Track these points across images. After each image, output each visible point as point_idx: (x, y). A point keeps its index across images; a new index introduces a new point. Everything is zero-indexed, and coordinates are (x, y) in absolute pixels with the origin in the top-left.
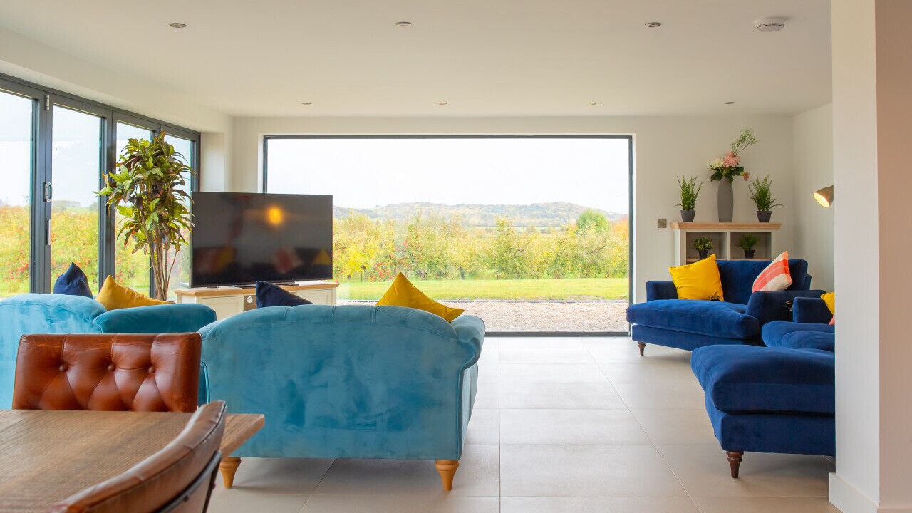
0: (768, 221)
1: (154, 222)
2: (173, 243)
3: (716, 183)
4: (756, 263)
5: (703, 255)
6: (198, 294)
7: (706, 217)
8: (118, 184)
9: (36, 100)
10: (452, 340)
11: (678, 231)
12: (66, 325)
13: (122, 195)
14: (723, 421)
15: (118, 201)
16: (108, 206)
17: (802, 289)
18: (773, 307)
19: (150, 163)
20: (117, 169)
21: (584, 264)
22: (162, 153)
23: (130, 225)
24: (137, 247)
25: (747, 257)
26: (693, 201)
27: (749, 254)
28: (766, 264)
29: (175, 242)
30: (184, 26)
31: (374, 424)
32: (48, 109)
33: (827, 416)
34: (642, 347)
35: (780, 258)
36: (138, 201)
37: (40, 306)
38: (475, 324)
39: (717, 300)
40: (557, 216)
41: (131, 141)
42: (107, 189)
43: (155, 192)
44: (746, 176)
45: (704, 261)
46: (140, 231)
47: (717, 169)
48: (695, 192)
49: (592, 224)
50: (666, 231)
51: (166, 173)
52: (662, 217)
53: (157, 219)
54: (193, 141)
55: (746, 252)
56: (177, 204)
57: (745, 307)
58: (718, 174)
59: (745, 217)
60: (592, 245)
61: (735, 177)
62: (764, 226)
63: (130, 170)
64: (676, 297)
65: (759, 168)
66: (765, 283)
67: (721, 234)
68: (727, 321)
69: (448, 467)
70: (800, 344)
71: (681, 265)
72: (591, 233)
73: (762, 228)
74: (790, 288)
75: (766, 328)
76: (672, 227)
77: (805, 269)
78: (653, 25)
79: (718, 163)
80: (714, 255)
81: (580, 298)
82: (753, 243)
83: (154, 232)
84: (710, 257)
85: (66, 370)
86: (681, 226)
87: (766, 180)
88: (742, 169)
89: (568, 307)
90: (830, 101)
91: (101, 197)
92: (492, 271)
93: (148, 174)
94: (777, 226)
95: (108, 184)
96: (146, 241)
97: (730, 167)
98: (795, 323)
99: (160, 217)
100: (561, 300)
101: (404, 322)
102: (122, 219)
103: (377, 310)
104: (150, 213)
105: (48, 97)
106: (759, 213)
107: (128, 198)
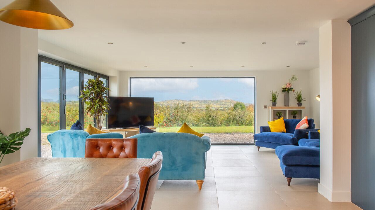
0: (301, 106)
1: (97, 107)
2: (103, 114)
3: (284, 93)
4: (297, 120)
5: (279, 117)
6: (110, 131)
7: (280, 105)
8: (85, 94)
9: (61, 67)
10: (202, 143)
11: (271, 110)
12: (77, 139)
13: (87, 98)
14: (285, 168)
15: (85, 100)
16: (82, 102)
17: (312, 128)
18: (302, 134)
19: (96, 87)
20: (85, 89)
21: (237, 121)
22: (99, 84)
23: (89, 108)
24: (91, 115)
25: (294, 118)
26: (276, 100)
27: (295, 117)
28: (300, 120)
29: (104, 113)
30: (112, 43)
31: (178, 169)
32: (65, 70)
33: (317, 166)
34: (259, 148)
35: (305, 118)
36: (92, 100)
37: (68, 134)
38: (208, 138)
39: (284, 132)
40: (226, 104)
41: (89, 80)
42: (82, 96)
43: (98, 96)
44: (294, 91)
45: (279, 119)
46: (92, 110)
47: (284, 89)
48: (276, 96)
49: (240, 107)
50: (267, 110)
51: (101, 90)
52: (266, 105)
53: (98, 106)
54: (107, 79)
55: (294, 116)
56: (104, 100)
57: (293, 135)
58: (284, 90)
59: (293, 105)
60: (240, 115)
61: (290, 91)
62: (300, 107)
63: (89, 89)
64: (270, 131)
65: (298, 88)
66: (299, 126)
67: (285, 111)
68: (287, 139)
69: (201, 182)
70: (310, 145)
71: (272, 121)
72: (239, 110)
73: (299, 108)
74: (308, 128)
75: (300, 141)
76: (269, 108)
77: (313, 122)
78: (263, 43)
79: (284, 86)
80: (283, 118)
81: (237, 133)
82: (296, 114)
83: (97, 110)
84: (281, 118)
85: (99, 149)
86: (272, 108)
87: (300, 92)
88: (292, 89)
89: (232, 136)
90: (319, 67)
91: (80, 99)
92: (204, 124)
93: (95, 90)
94: (304, 108)
95: (82, 94)
96: (94, 113)
97: (288, 88)
98: (309, 139)
99: (99, 105)
100: (230, 133)
101: (187, 137)
102: (86, 106)
103: (178, 134)
104: (96, 104)
105: (65, 66)
106: (298, 103)
107: (89, 99)
